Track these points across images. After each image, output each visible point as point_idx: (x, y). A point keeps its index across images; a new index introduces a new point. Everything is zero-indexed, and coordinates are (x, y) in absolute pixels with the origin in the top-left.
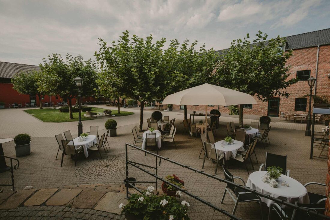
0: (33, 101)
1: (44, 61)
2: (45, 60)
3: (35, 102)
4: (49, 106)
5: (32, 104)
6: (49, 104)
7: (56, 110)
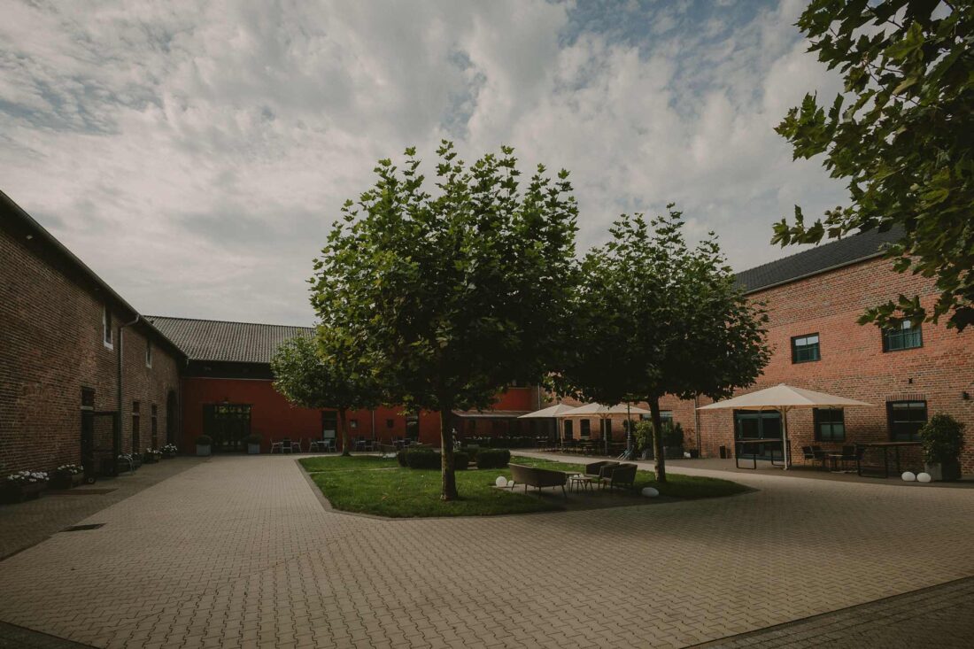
0: (330, 434)
1: (348, 214)
2: (352, 209)
3: (333, 436)
4: (368, 450)
5: (327, 442)
6: (368, 443)
7: (388, 459)
